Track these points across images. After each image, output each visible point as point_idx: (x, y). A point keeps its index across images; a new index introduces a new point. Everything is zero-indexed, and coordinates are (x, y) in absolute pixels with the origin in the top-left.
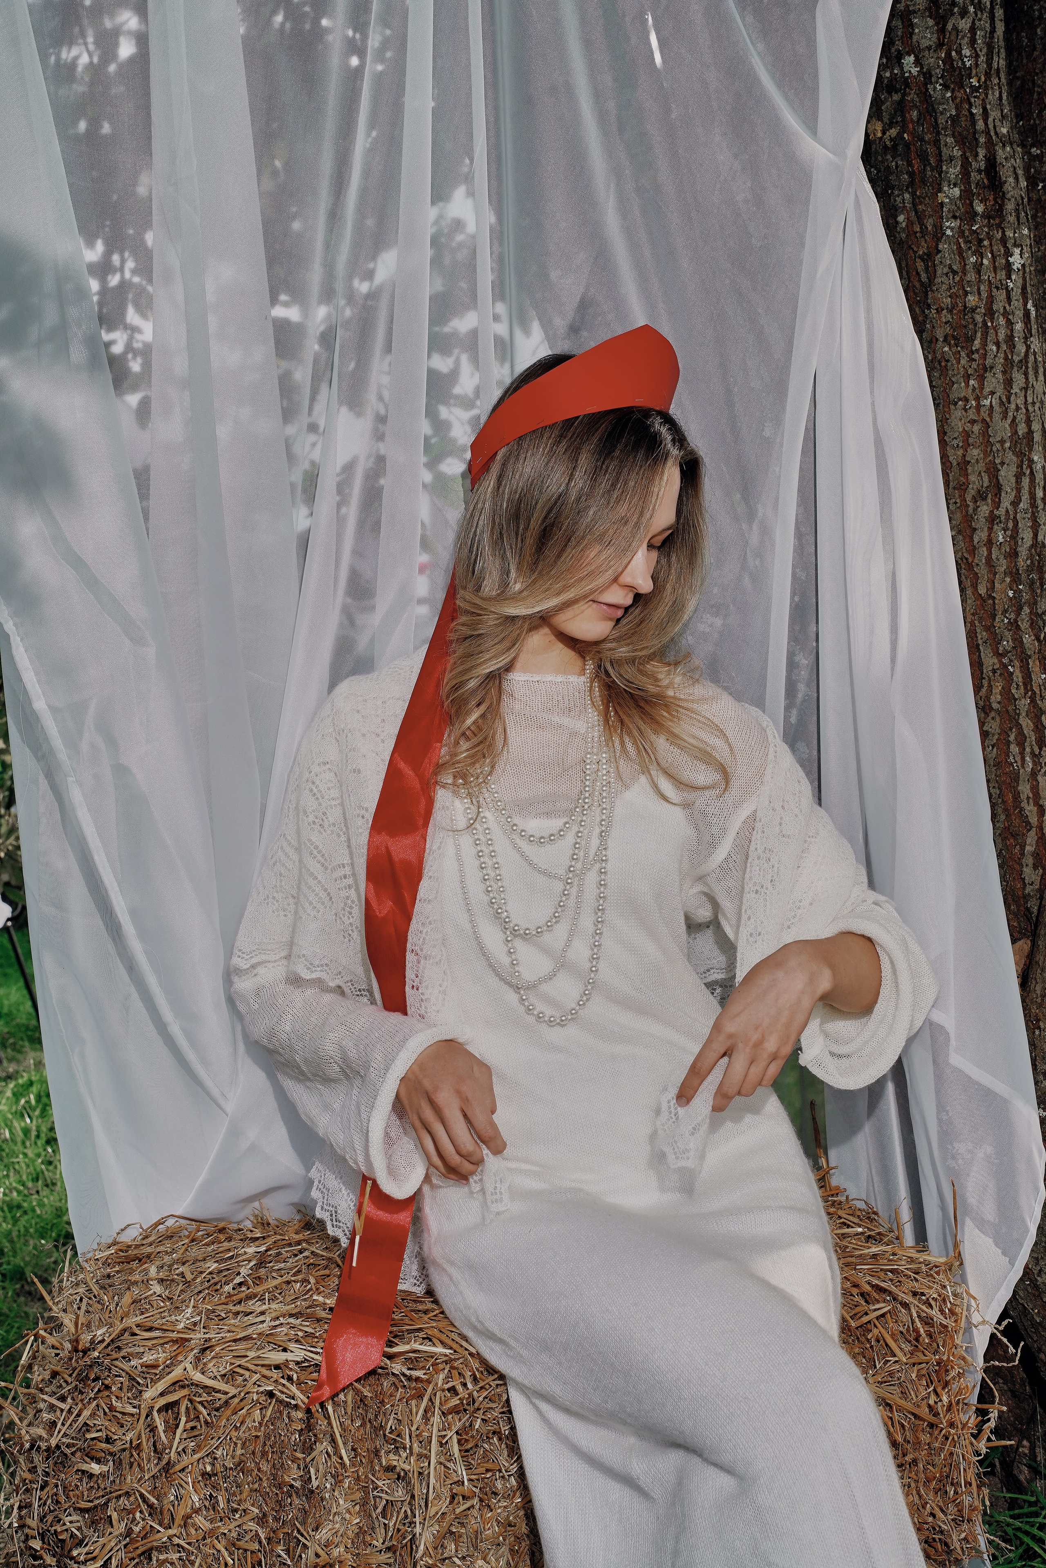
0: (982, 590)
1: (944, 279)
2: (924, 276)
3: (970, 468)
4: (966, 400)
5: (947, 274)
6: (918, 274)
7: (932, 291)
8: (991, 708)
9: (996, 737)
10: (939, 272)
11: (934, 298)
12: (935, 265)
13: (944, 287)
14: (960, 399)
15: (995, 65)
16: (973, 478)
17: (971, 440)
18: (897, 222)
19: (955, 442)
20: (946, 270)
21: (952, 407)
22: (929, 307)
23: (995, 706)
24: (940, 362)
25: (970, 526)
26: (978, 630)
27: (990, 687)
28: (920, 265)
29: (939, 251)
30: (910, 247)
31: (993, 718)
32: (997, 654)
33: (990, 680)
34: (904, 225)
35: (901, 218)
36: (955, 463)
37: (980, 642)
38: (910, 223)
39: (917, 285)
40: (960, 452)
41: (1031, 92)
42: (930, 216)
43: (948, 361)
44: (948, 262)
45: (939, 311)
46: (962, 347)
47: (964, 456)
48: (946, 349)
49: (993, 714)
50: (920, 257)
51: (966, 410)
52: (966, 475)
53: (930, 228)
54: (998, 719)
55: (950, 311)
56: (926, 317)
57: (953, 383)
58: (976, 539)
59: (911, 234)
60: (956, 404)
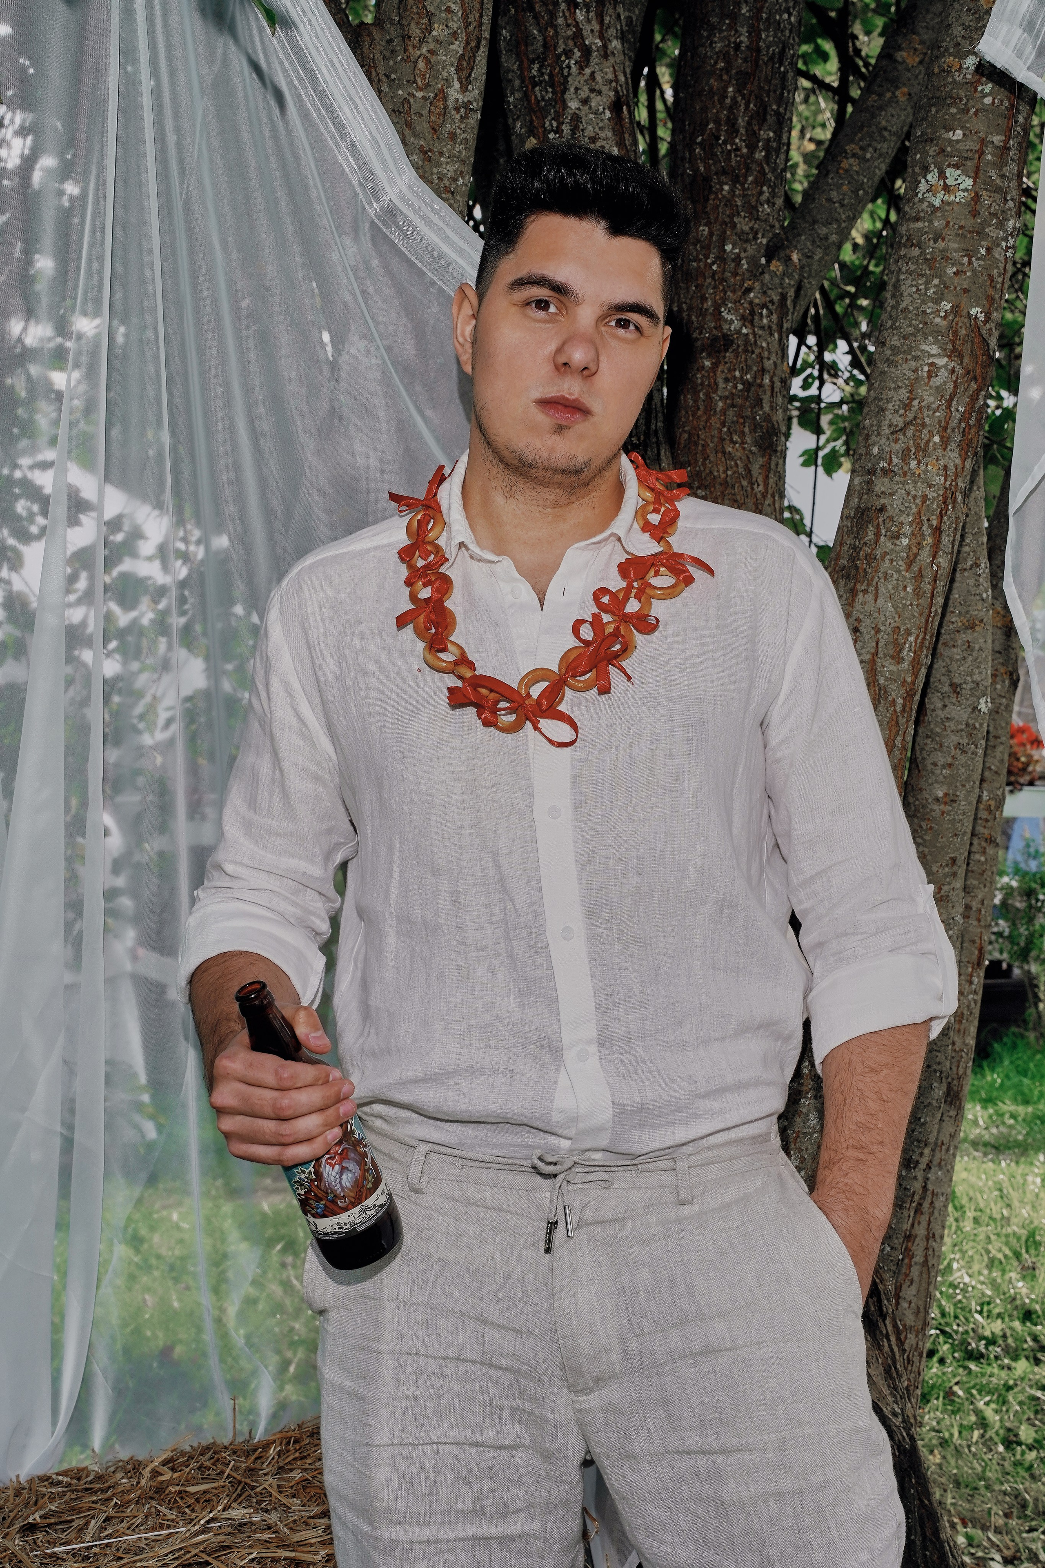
15: (653, 427)
41: (696, 444)
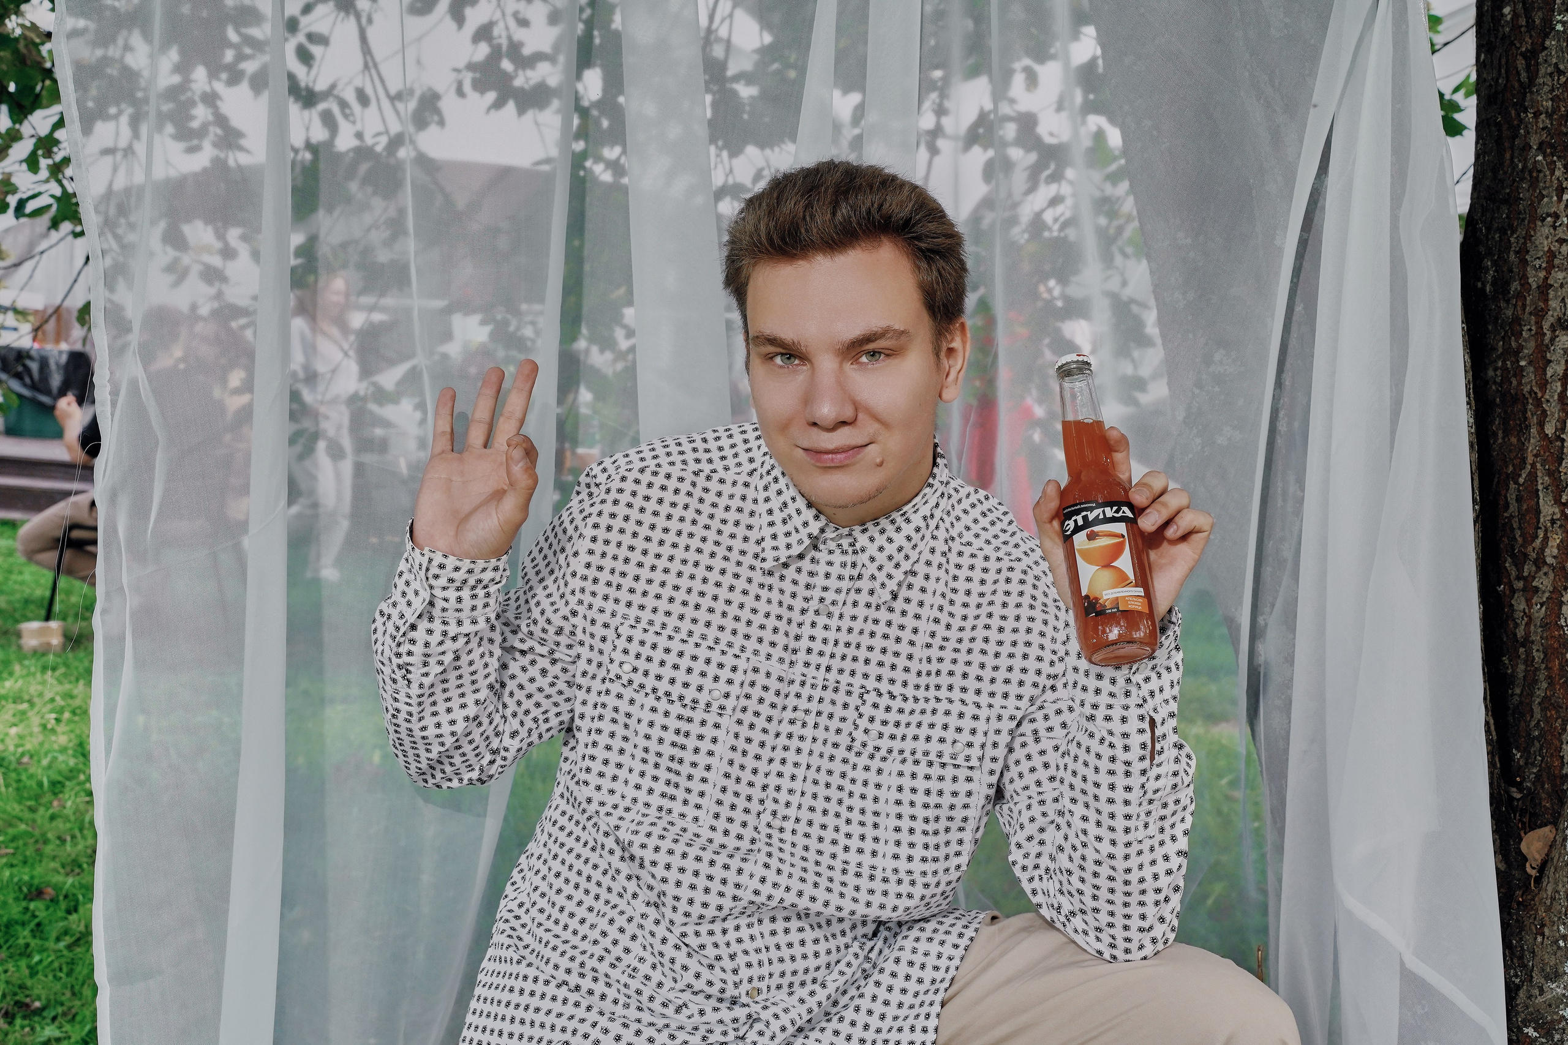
0: (1549, 430)
1: (1548, 80)
2: (1524, 75)
3: (1551, 293)
4: (1556, 216)
5: (1551, 74)
6: (1518, 74)
7: (1532, 93)
8: (1545, 563)
9: (1547, 595)
10: (1542, 71)
11: (1532, 100)
12: (1537, 64)
13: (1546, 88)
14: (1549, 215)
16: (1554, 304)
17: (1556, 262)
18: (1502, 15)
19: (1537, 263)
20: (1549, 70)
21: (1539, 223)
22: (1526, 111)
23: (1549, 560)
24: (1530, 172)
25: (1545, 357)
26: (1539, 474)
27: (1546, 539)
28: (1521, 63)
29: (1546, 48)
30: (1512, 44)
31: (1545, 574)
32: (1557, 501)
33: (1546, 531)
34: (1509, 17)
35: (1507, 10)
36: (1534, 286)
37: (1540, 487)
38: (1515, 15)
39: (1517, 85)
40: (1542, 274)
42: (1540, 8)
43: (1540, 171)
44: (1554, 61)
45: (1537, 115)
46: (1559, 157)
47: (1546, 278)
48: (1540, 158)
49: (1545, 569)
50: (1522, 54)
51: (1555, 228)
52: (1546, 301)
53: (1537, 22)
54: (1551, 575)
55: (1549, 116)
56: (1521, 121)
57: (1543, 197)
58: (1549, 372)
59: (1515, 27)
60: (1543, 220)
